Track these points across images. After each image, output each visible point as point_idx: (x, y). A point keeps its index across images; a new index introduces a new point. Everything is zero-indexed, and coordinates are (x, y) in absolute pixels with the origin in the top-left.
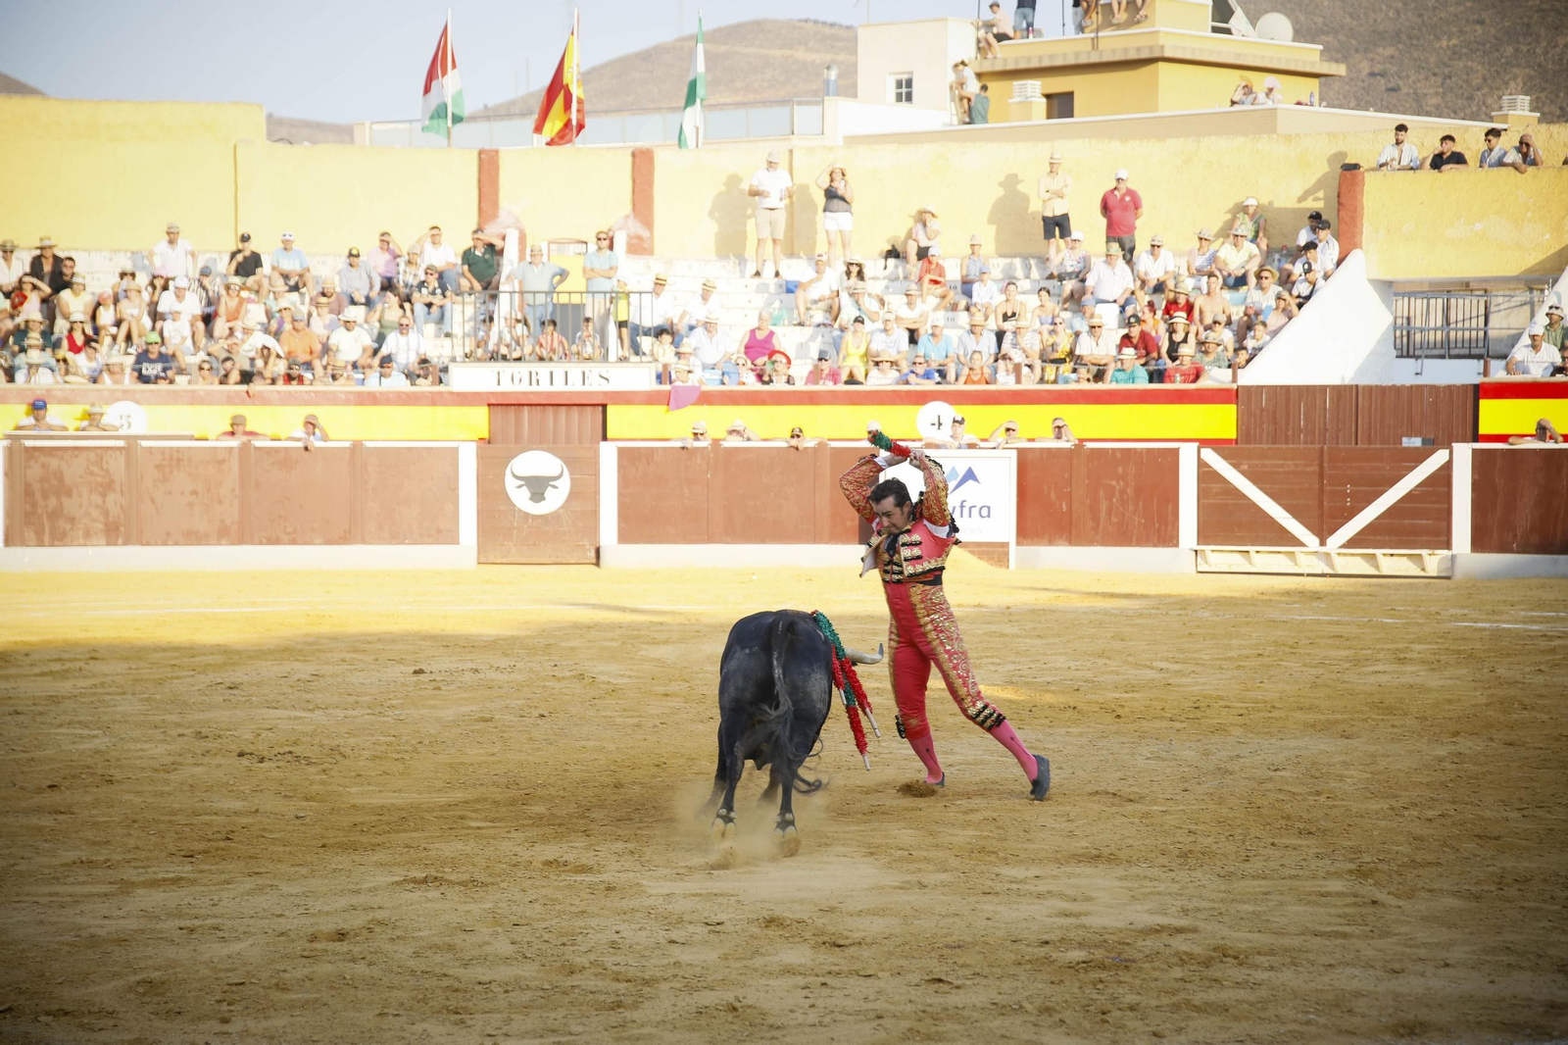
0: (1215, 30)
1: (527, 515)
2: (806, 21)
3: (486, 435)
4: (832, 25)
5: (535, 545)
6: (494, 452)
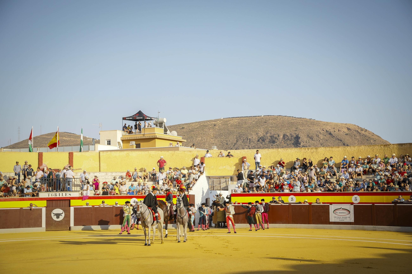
0: (164, 133)
1: (56, 221)
2: (65, 132)
3: (46, 206)
4: (70, 133)
5: (57, 227)
6: (49, 209)
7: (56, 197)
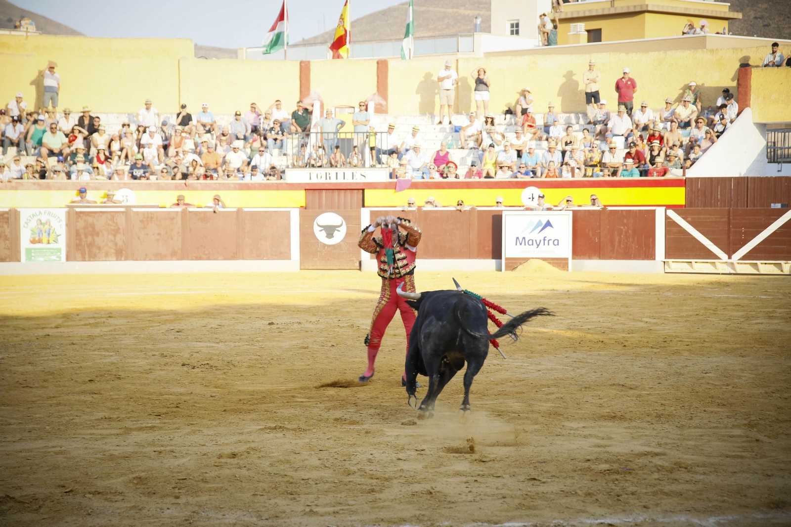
1: (325, 245)
3: (304, 205)
5: (328, 260)
6: (308, 213)
7: (328, 181)
